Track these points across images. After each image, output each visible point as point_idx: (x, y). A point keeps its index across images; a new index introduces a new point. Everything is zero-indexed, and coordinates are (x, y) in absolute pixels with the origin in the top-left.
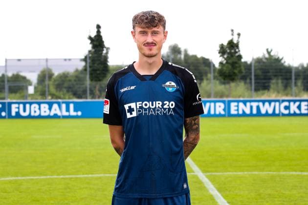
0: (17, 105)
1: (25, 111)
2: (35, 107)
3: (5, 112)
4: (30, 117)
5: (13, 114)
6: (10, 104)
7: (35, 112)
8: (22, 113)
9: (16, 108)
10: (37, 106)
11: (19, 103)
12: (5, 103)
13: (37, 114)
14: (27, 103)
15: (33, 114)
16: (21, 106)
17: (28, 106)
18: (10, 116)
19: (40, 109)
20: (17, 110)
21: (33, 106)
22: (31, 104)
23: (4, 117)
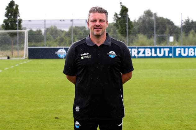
0: (179, 49)
1: (184, 53)
2: (191, 50)
3: (172, 53)
4: (188, 57)
5: (177, 55)
6: (175, 48)
7: (191, 53)
8: (183, 54)
9: (179, 51)
10: (192, 49)
11: (181, 48)
12: (172, 47)
13: (192, 55)
14: (186, 47)
15: (190, 55)
16: (182, 49)
17: (187, 49)
18: (175, 56)
19: (194, 51)
20: (179, 52)
21: (190, 49)
22: (189, 48)
23: (171, 57)
